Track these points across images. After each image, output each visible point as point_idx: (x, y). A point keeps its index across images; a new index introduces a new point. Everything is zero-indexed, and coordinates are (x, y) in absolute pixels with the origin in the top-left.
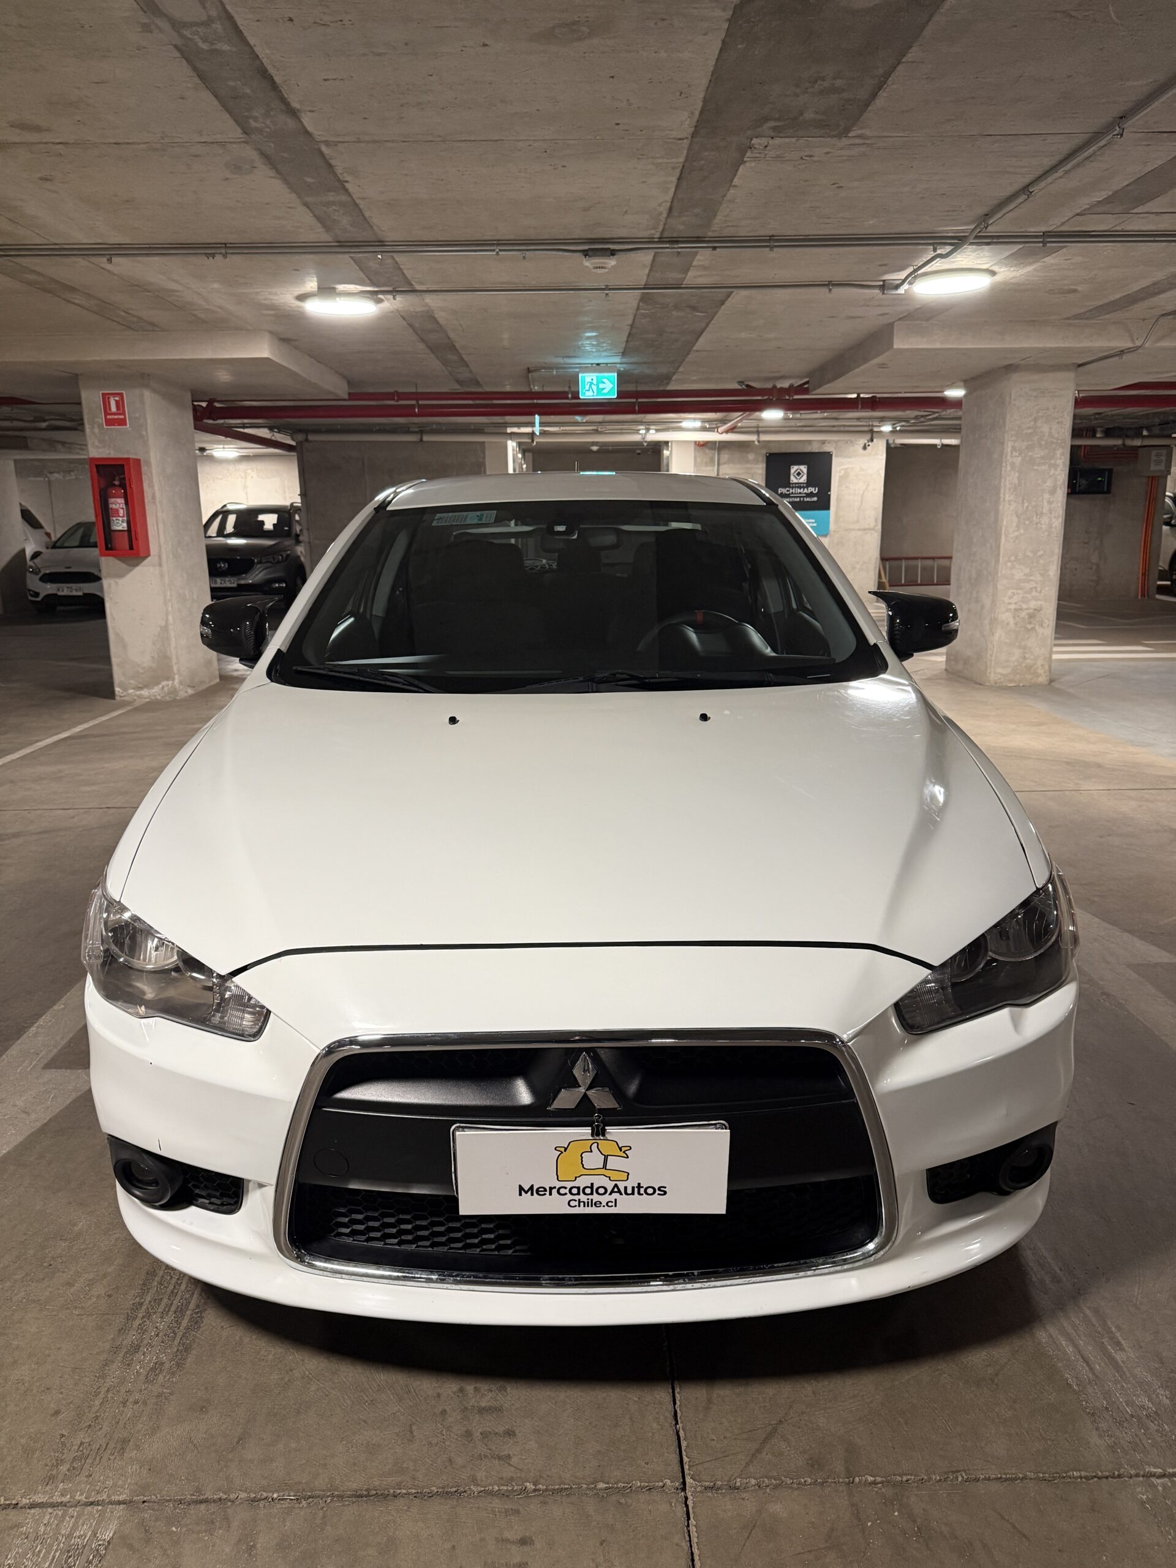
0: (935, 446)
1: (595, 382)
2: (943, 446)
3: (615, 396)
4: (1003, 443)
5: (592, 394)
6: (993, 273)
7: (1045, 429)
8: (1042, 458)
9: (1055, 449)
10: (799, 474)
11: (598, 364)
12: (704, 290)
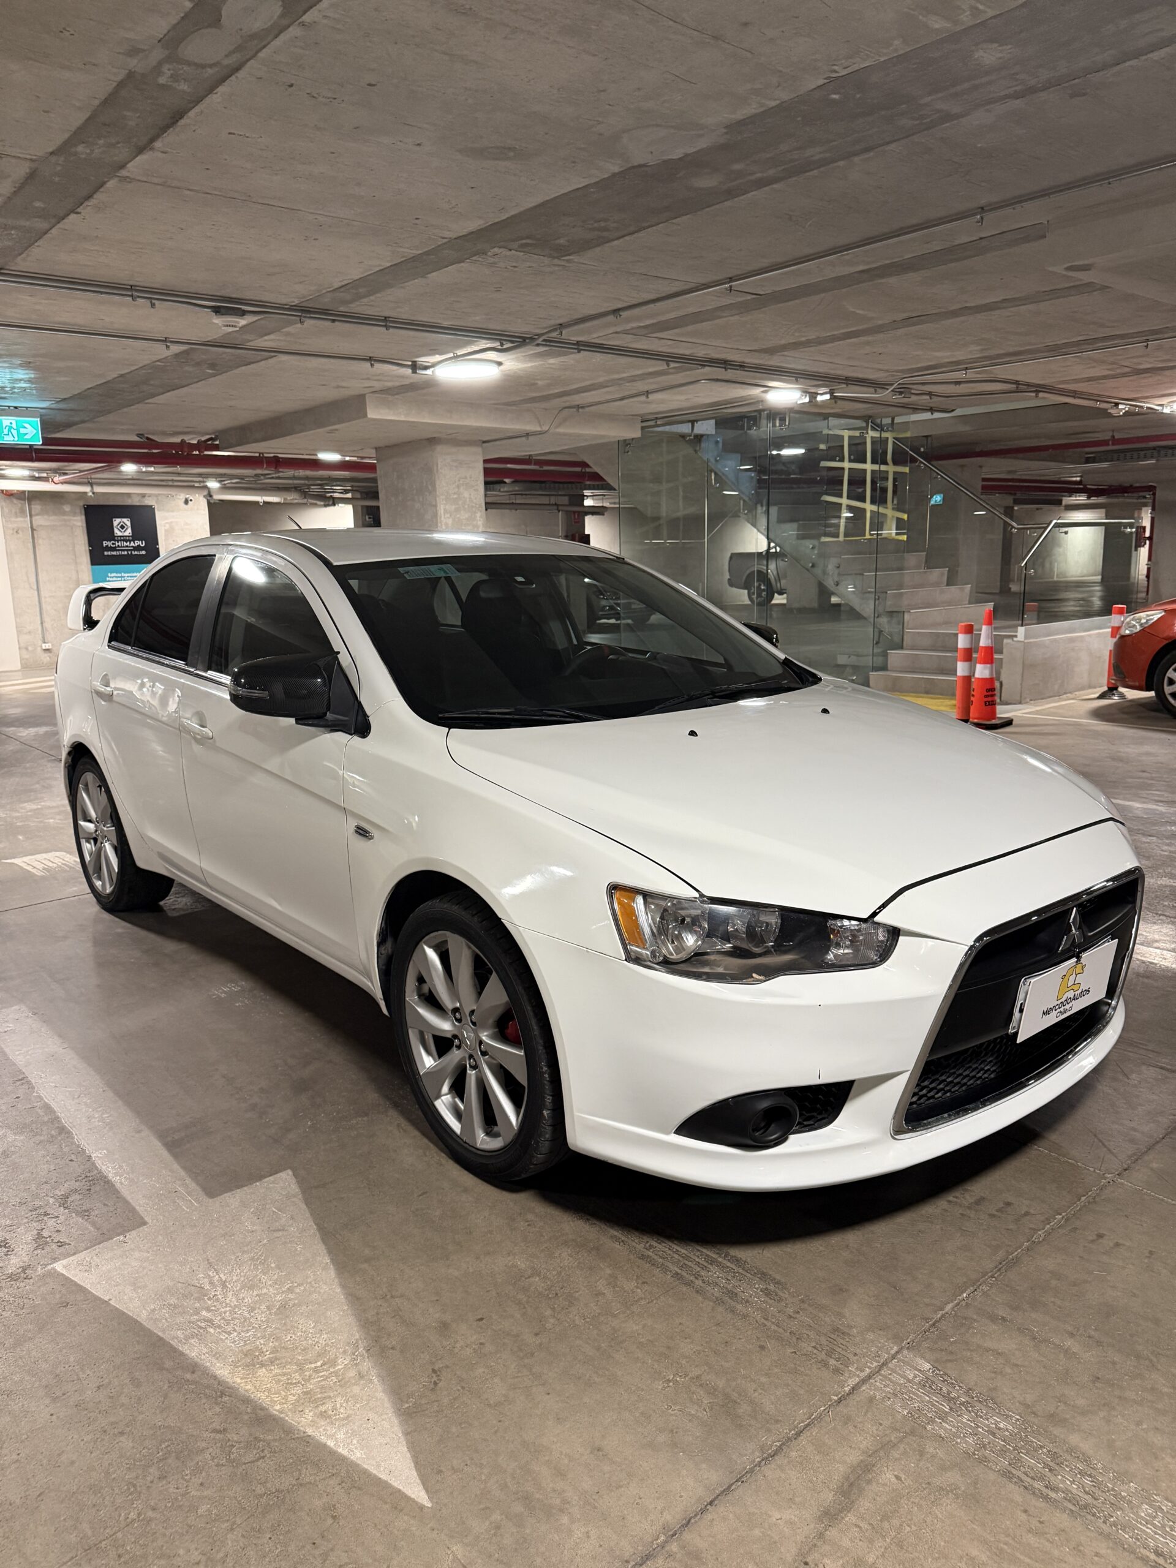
0: (257, 503)
1: (14, 426)
2: (265, 503)
3: (41, 443)
4: (436, 506)
5: (12, 439)
6: (500, 364)
7: (466, 495)
8: (467, 519)
9: (475, 513)
10: (122, 527)
11: (16, 408)
12: (249, 352)
